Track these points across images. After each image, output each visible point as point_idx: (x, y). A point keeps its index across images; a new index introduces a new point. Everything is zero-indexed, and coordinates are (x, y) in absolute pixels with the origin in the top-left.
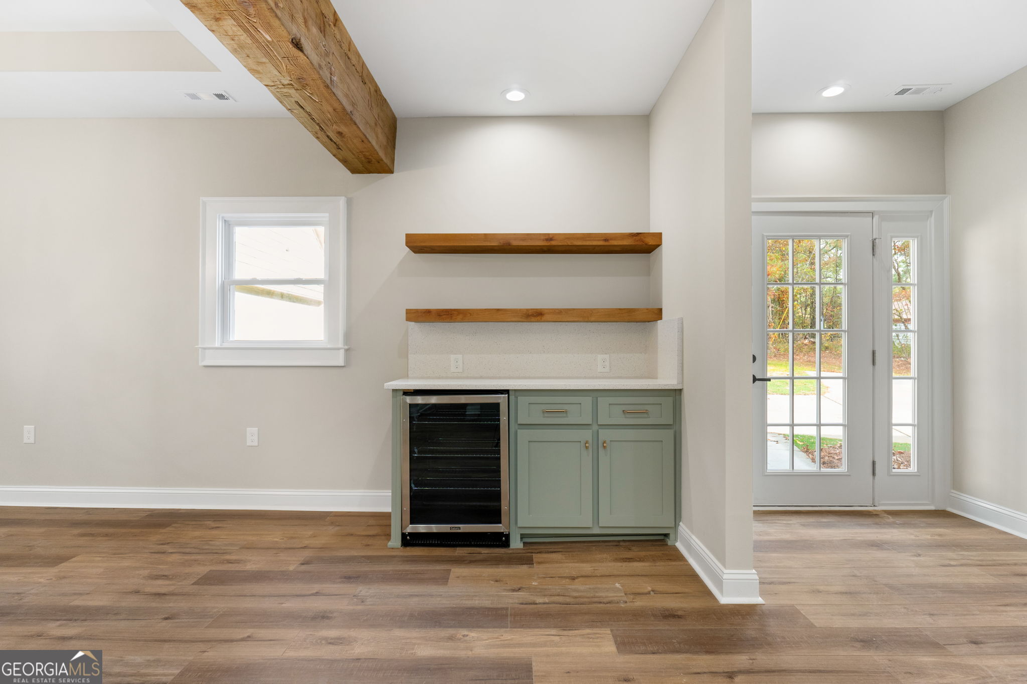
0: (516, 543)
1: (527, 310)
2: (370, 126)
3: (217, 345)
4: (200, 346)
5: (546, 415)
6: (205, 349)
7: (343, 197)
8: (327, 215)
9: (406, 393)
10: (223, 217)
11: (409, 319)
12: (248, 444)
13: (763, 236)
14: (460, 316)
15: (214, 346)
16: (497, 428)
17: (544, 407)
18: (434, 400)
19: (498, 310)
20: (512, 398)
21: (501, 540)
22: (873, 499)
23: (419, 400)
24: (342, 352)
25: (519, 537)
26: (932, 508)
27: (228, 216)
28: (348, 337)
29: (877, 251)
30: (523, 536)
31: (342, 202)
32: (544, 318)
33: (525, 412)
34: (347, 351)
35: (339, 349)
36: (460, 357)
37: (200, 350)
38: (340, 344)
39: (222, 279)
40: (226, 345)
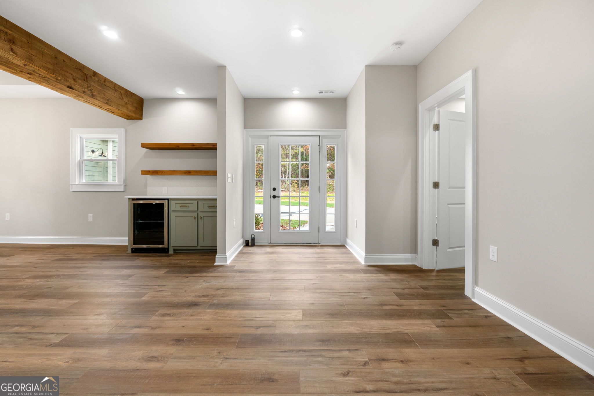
0: (171, 252)
1: (185, 171)
2: (121, 105)
3: (77, 183)
4: (70, 184)
5: (181, 207)
6: (73, 185)
7: (123, 129)
8: (117, 135)
9: (133, 200)
10: (79, 136)
11: (142, 174)
12: (89, 220)
13: (279, 144)
14: (161, 173)
15: (75, 184)
16: (163, 213)
17: (181, 205)
18: (141, 202)
19: (174, 171)
20: (170, 202)
21: (165, 251)
22: (319, 241)
23: (135, 202)
24: (123, 186)
25: (172, 250)
26: (340, 244)
27: (81, 135)
28: (125, 181)
29: (321, 150)
30: (174, 250)
31: (123, 130)
32: (191, 174)
33: (173, 206)
34: (125, 186)
35: (122, 185)
36: (166, 188)
37: (70, 185)
38: (122, 183)
39: (79, 158)
40: (81, 184)
